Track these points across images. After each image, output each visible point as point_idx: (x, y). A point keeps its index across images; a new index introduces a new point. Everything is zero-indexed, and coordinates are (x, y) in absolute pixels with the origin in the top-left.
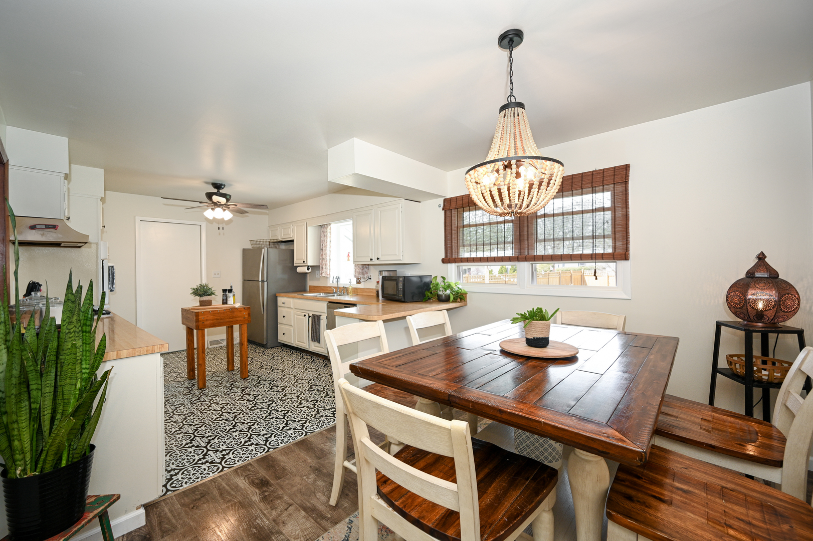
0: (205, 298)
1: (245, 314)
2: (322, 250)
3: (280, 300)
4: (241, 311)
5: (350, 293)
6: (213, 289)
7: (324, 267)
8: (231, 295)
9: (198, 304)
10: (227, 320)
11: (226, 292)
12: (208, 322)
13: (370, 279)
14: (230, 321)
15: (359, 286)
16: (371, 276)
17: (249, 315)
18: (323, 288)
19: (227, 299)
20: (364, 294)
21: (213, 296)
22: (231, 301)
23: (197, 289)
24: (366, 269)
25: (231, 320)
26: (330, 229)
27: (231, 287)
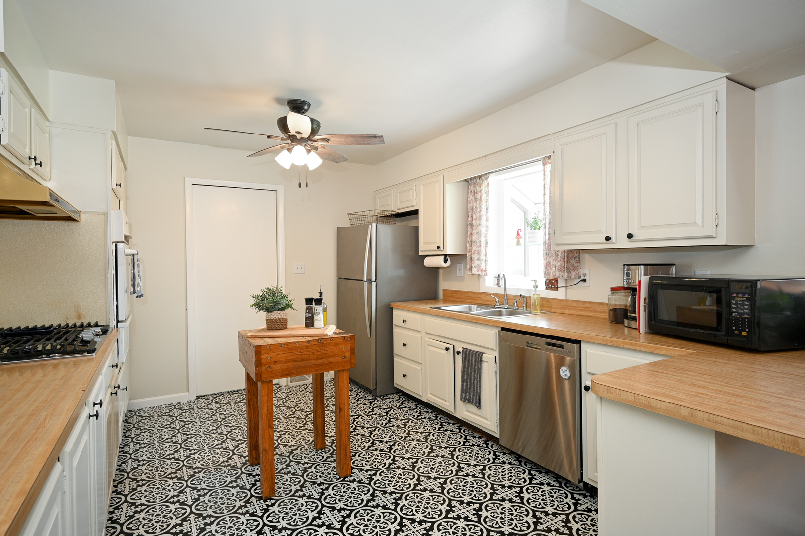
0: (276, 315)
1: (346, 348)
2: (471, 225)
3: (398, 315)
4: (337, 344)
5: (535, 309)
6: (289, 298)
7: (475, 256)
8: (319, 309)
9: (264, 326)
10: (314, 362)
11: (311, 304)
12: (278, 367)
13: (584, 281)
14: (318, 365)
15: (552, 294)
16: (585, 275)
17: (353, 351)
18: (471, 295)
19: (312, 317)
20: (567, 311)
21: (289, 310)
22: (319, 319)
23: (263, 298)
24: (573, 261)
25: (320, 361)
26: (488, 186)
27: (320, 294)
